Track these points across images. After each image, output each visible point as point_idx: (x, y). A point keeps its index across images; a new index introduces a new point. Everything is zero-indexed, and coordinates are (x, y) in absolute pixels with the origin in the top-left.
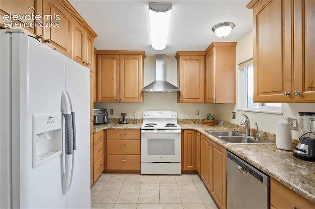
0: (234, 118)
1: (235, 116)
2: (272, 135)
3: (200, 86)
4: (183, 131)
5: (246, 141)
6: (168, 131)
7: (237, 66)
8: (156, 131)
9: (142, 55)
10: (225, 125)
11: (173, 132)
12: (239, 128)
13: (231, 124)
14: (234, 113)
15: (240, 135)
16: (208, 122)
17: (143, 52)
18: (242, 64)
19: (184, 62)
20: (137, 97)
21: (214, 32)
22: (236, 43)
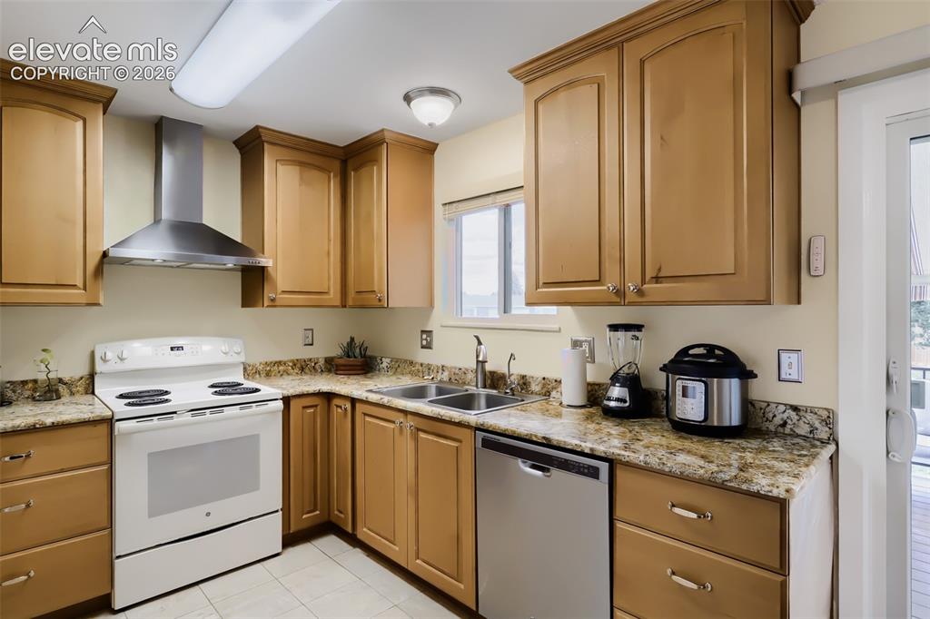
0: (428, 346)
1: (431, 340)
2: (540, 379)
3: (329, 253)
4: (286, 400)
5: (483, 402)
6: (236, 410)
7: (438, 210)
8: (188, 417)
9: (101, 105)
10: (399, 370)
11: (255, 408)
12: (446, 374)
13: (422, 365)
14: (429, 333)
15: (460, 391)
16: (351, 363)
17: (109, 94)
18: (454, 205)
19: (280, 168)
20: (79, 283)
21: (409, 104)
22: (437, 145)
